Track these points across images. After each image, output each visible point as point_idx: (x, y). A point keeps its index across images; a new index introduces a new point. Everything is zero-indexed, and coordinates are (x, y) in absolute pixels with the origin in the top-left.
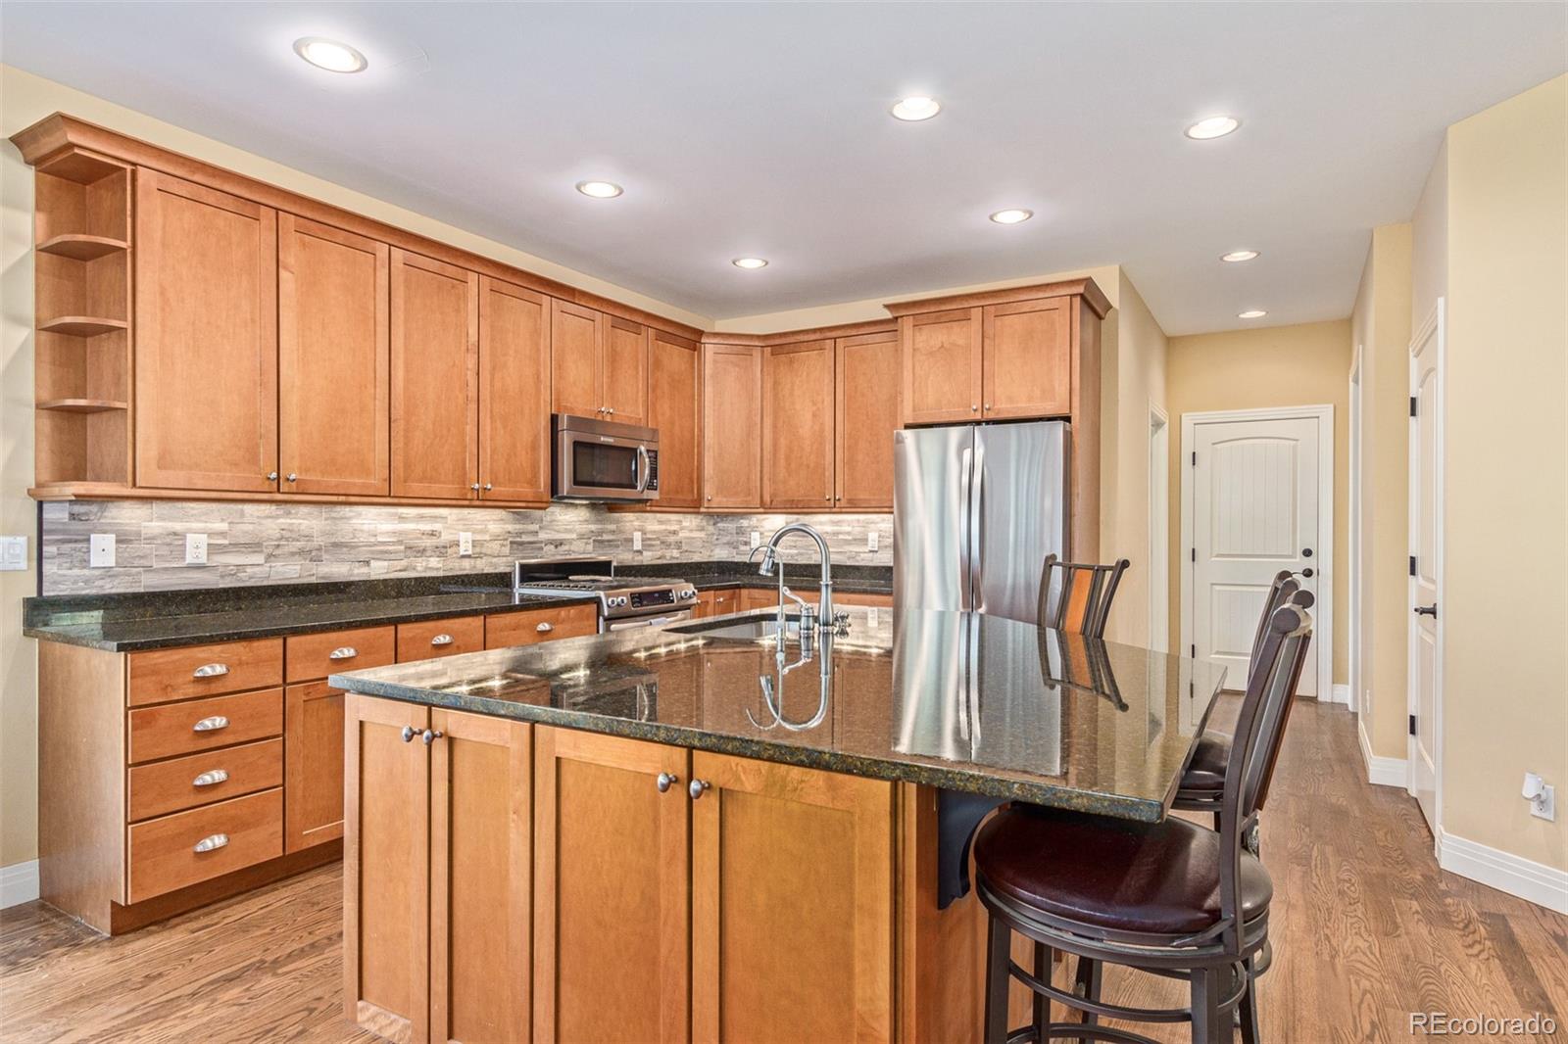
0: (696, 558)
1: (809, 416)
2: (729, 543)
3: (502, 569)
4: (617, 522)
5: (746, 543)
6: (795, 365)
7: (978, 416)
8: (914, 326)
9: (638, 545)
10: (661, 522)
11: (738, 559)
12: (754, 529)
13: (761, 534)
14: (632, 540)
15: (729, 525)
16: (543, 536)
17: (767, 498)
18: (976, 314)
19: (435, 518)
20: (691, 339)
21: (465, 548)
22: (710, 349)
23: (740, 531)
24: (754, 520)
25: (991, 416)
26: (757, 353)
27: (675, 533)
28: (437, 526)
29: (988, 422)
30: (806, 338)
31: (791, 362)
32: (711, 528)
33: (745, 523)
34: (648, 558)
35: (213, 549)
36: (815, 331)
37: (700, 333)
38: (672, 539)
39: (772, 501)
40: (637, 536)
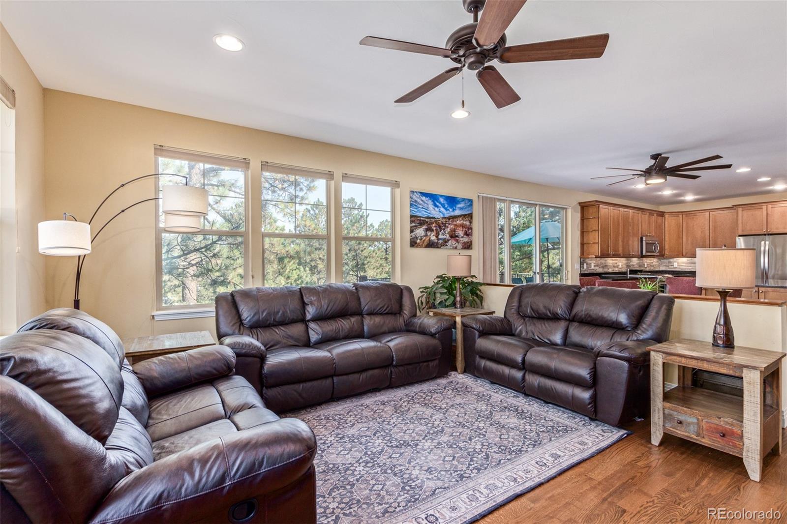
0: (657, 270)
1: (700, 232)
2: (665, 266)
3: (625, 271)
4: (642, 260)
5: (672, 266)
6: (695, 219)
7: (765, 233)
8: (742, 210)
9: (646, 266)
10: (650, 260)
11: (668, 270)
12: (675, 262)
13: (678, 263)
14: (644, 265)
15: (666, 261)
16: (631, 264)
17: (684, 254)
18: (764, 207)
19: (617, 260)
20: (662, 214)
21: (620, 267)
22: (667, 216)
23: (670, 262)
24: (675, 259)
25: (770, 233)
26: (681, 216)
27: (652, 263)
28: (616, 262)
29: (768, 235)
30: (698, 212)
31: (693, 218)
32: (659, 262)
33: (671, 260)
34: (648, 269)
35: (594, 266)
36: (702, 210)
37: (665, 212)
38: (652, 264)
39: (686, 254)
40: (646, 264)
